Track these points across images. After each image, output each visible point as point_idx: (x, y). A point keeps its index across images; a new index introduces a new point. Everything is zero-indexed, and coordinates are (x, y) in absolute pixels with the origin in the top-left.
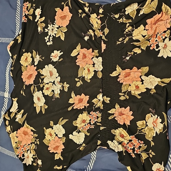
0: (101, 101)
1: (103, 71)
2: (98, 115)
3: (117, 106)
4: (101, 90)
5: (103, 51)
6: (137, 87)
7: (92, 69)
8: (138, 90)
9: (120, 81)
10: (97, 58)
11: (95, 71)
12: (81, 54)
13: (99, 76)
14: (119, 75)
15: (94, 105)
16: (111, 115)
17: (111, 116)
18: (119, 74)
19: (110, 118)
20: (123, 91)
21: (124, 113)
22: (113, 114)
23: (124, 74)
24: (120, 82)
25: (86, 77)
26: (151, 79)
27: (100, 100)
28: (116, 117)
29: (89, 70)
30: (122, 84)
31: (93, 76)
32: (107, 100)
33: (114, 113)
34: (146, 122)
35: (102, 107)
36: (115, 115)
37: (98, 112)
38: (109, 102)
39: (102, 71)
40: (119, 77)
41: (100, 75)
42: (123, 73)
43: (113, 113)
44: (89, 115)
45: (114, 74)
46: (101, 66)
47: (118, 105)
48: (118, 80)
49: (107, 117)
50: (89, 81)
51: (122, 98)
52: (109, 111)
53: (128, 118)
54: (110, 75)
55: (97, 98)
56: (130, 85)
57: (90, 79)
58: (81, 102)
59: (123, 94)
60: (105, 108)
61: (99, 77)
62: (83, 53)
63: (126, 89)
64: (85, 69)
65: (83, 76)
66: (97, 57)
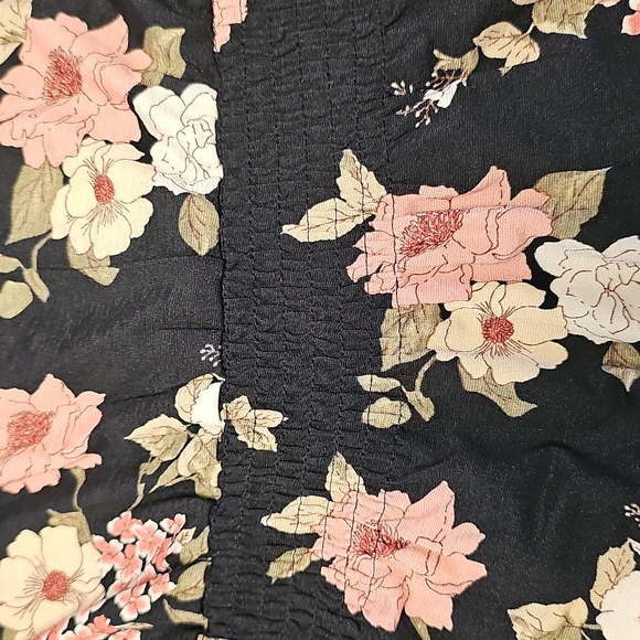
0: (206, 438)
1: (226, 193)
2: (176, 548)
3: (342, 477)
4: (209, 351)
5: (222, 36)
6: (498, 330)
7: (132, 181)
8: (503, 352)
9: (367, 278)
10: (178, 94)
11: (158, 196)
12: (36, 62)
13: (198, 235)
14: (364, 228)
15: (148, 469)
16: (291, 548)
17: (287, 556)
18: (360, 221)
19: (280, 569)
20: (388, 362)
21: (406, 536)
22: (309, 540)
23: (402, 223)
24: (372, 288)
25: (78, 245)
26: (612, 267)
27: (195, 428)
28: (328, 564)
29: (103, 188)
30: (385, 301)
31: (139, 232)
32: (261, 428)
33: (318, 530)
34: (593, 613)
35: (214, 482)
36: (320, 551)
37: (181, 518)
38: (270, 443)
39: (215, 197)
40: (359, 245)
41: (201, 231)
42: (400, 213)
43: (303, 530)
44: (98, 539)
45: (319, 224)
46: (209, 156)
47: (351, 471)
48: (355, 271)
49: (253, 562)
50: (106, 276)
51: (382, 415)
52: (268, 513)
53: (441, 576)
54: (287, 229)
55: (174, 414)
56: (445, 314)
57: (115, 261)
58: (34, 439)
59: (394, 383)
60: (237, 488)
61: (193, 244)
62: (53, 54)
63: (411, 341)
64: (66, 180)
65: (56, 235)
66: (175, 85)
